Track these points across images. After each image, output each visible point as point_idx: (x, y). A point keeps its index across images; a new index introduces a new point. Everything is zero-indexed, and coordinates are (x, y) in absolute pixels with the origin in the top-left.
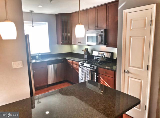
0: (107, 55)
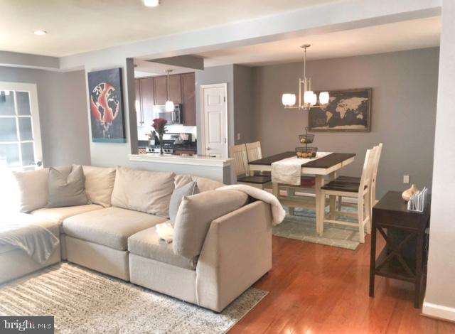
0: (183, 137)
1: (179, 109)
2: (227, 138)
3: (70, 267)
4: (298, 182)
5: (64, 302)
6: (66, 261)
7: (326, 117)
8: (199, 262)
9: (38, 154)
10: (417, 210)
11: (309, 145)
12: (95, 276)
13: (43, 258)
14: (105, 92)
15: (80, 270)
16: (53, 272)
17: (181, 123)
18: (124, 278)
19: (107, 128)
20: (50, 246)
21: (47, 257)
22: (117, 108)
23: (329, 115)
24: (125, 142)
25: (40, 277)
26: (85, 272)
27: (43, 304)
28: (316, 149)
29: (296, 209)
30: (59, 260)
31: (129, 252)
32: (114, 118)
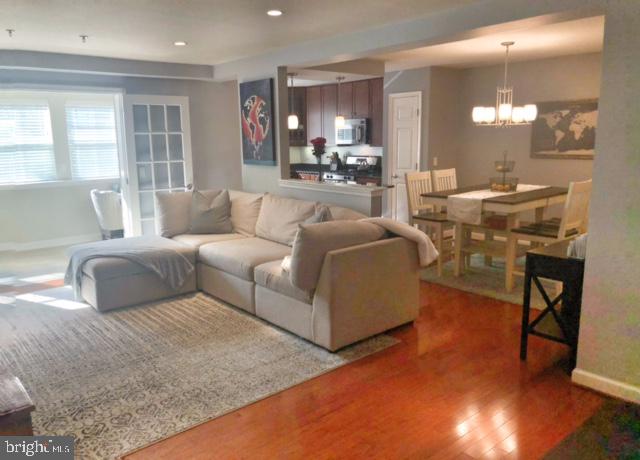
0: (370, 161)
1: (364, 125)
2: (418, 162)
3: (203, 297)
4: (478, 222)
5: (186, 326)
6: (201, 291)
7: (555, 137)
8: (315, 297)
9: (188, 176)
10: (578, 257)
11: (508, 175)
12: (225, 307)
13: (177, 285)
14: (256, 105)
15: (212, 301)
16: (186, 300)
17: (367, 143)
18: (250, 310)
19: (257, 148)
20: (184, 271)
21: (181, 284)
22: (268, 125)
23: (560, 135)
24: (275, 164)
25: (173, 303)
26: (216, 303)
27: (166, 326)
28: (517, 181)
29: (494, 259)
30: (194, 289)
31: (255, 284)
32: (264, 136)
